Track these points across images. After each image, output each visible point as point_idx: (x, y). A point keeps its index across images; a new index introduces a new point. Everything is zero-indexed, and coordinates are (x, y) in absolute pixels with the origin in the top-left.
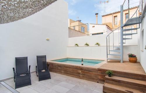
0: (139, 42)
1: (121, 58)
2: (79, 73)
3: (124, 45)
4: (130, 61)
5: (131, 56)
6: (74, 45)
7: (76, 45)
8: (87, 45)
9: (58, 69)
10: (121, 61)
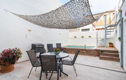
0: (114, 36)
1: (105, 45)
2: (84, 53)
3: (107, 37)
4: (110, 46)
5: (110, 44)
6: (73, 37)
7: (75, 37)
8: (83, 37)
9: (69, 51)
10: (105, 47)
